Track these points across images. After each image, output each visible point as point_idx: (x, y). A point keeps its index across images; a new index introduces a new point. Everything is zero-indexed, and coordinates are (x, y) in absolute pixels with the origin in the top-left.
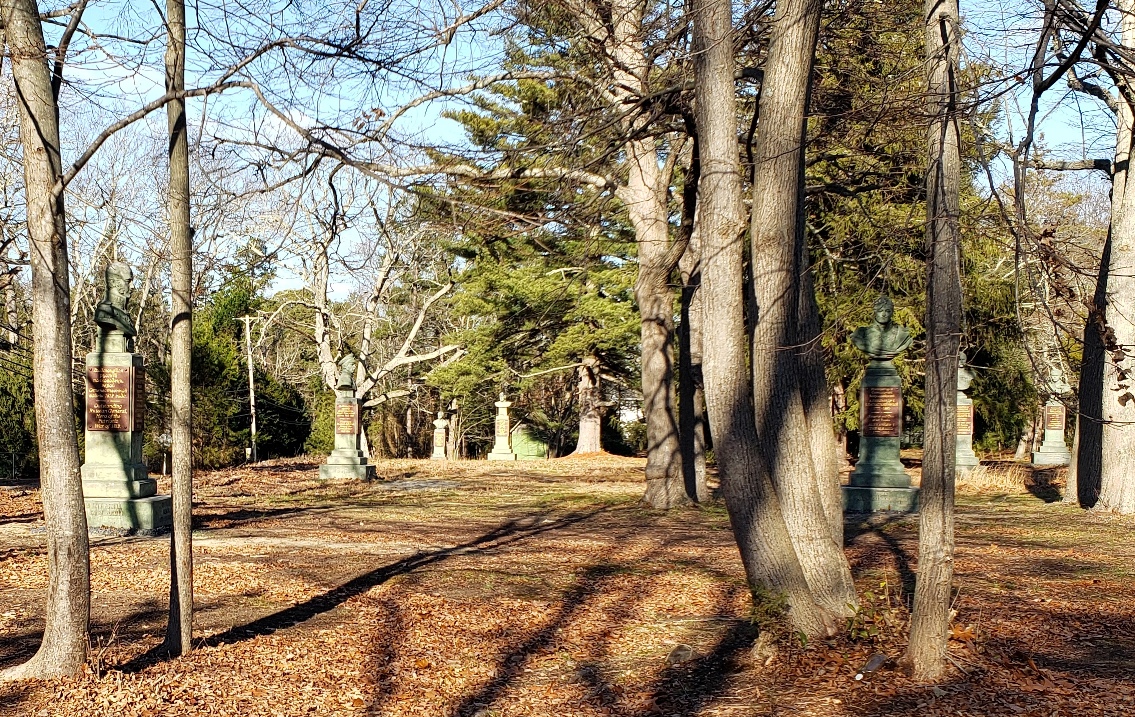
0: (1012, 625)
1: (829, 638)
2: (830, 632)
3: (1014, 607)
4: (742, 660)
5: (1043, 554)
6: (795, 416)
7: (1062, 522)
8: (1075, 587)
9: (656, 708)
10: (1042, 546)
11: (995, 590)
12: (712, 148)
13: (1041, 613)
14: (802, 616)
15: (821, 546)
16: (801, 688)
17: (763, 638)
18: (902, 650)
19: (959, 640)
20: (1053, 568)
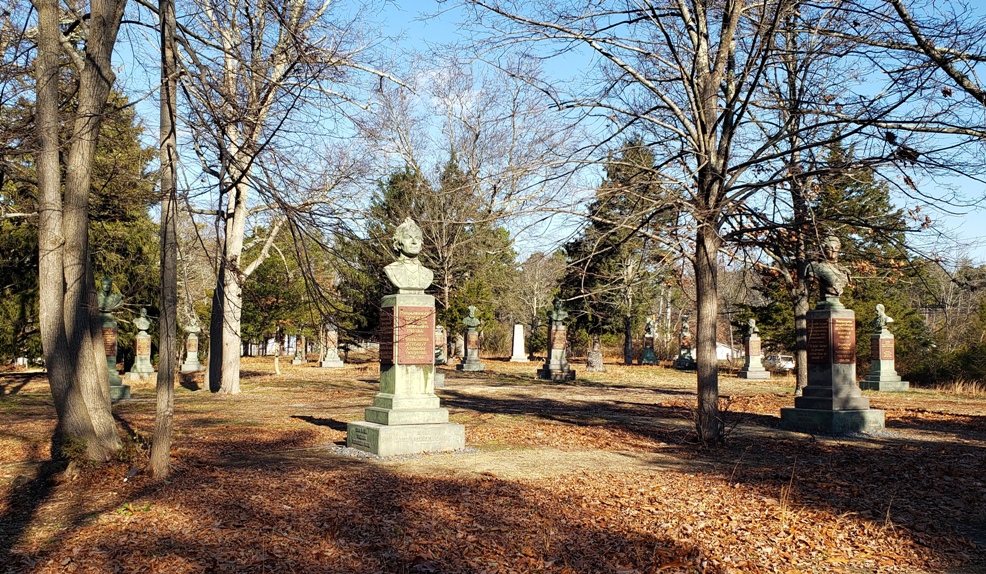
0: (192, 450)
1: (107, 462)
2: (108, 458)
3: (190, 442)
4: (58, 478)
5: (198, 416)
6: (87, 344)
7: (203, 400)
8: (217, 431)
9: (12, 510)
10: (195, 412)
11: (180, 435)
12: (46, 196)
13: (204, 444)
14: (93, 453)
15: (101, 412)
16: (95, 489)
17: (72, 464)
18: (146, 464)
19: (174, 457)
20: (205, 422)
